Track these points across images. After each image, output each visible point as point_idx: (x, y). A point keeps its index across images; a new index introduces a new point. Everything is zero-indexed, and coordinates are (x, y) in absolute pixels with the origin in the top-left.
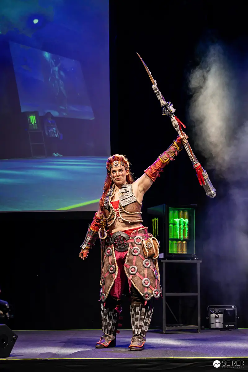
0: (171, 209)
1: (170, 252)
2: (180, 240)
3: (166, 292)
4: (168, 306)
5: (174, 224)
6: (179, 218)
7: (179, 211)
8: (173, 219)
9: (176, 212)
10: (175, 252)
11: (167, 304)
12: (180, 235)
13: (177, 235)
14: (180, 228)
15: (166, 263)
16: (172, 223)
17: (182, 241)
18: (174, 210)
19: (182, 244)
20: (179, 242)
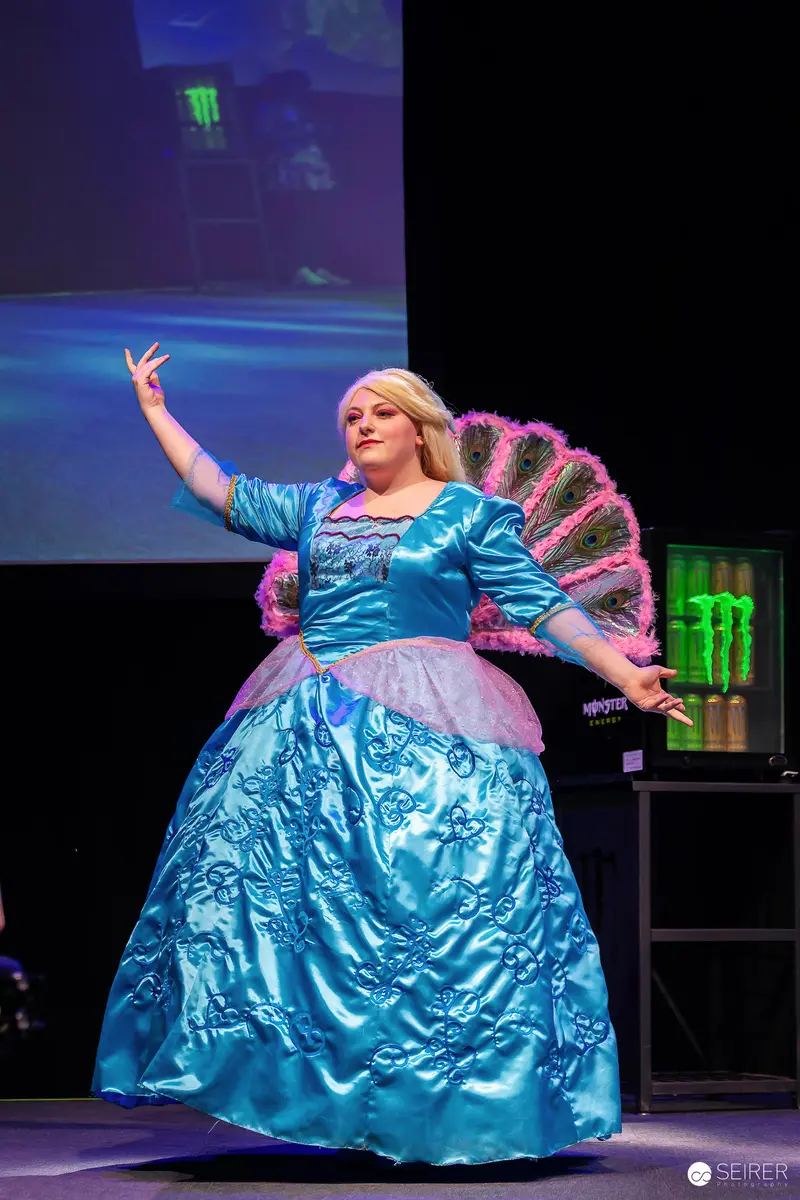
0: (675, 551)
1: (671, 746)
2: (716, 689)
3: (654, 925)
4: (662, 988)
5: (691, 619)
6: (712, 592)
7: (712, 559)
8: (687, 595)
9: (701, 564)
10: (693, 747)
11: (657, 978)
12: (716, 668)
13: (705, 669)
14: (718, 639)
15: (655, 797)
16: (681, 612)
17: (726, 697)
18: (688, 557)
19: (725, 707)
20: (713, 699)
